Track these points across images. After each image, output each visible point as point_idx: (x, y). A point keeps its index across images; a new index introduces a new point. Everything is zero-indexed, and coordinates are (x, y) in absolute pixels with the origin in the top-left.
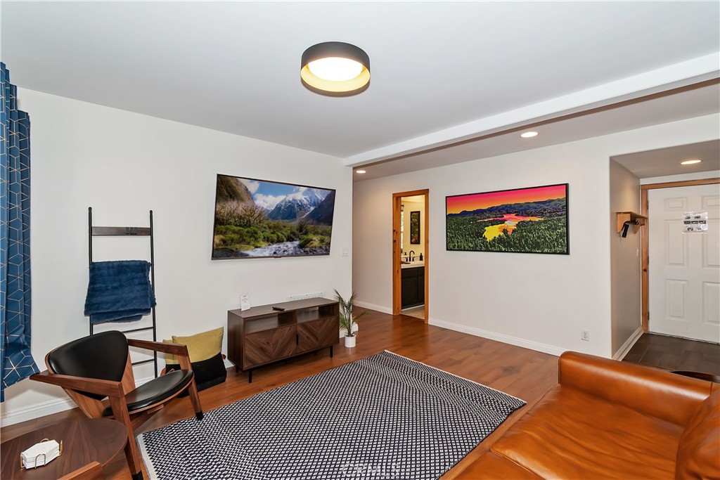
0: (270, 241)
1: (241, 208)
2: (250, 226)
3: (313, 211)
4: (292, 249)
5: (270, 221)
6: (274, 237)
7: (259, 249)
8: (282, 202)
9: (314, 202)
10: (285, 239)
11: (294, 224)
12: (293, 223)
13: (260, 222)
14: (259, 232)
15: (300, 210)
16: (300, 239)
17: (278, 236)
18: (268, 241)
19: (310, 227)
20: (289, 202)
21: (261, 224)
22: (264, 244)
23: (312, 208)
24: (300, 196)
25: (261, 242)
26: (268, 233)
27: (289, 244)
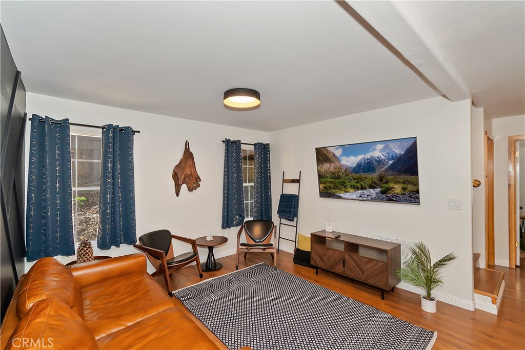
0: (356, 188)
1: (332, 168)
2: (340, 178)
3: (392, 164)
4: (375, 194)
5: (354, 174)
6: (359, 185)
7: (348, 193)
8: (362, 160)
9: (392, 157)
10: (368, 187)
11: (375, 176)
12: (373, 175)
13: (346, 175)
14: (347, 182)
15: (379, 164)
16: (381, 187)
17: (361, 185)
18: (354, 188)
19: (389, 177)
20: (368, 159)
21: (348, 177)
22: (352, 190)
23: (391, 162)
24: (377, 153)
25: (349, 189)
26: (353, 183)
27: (372, 191)
